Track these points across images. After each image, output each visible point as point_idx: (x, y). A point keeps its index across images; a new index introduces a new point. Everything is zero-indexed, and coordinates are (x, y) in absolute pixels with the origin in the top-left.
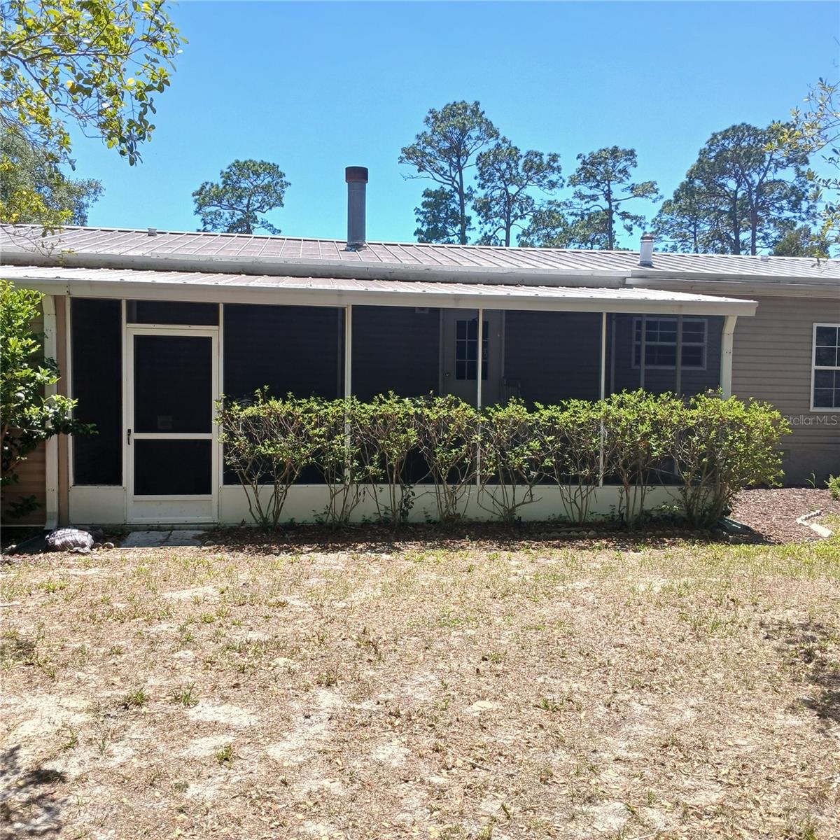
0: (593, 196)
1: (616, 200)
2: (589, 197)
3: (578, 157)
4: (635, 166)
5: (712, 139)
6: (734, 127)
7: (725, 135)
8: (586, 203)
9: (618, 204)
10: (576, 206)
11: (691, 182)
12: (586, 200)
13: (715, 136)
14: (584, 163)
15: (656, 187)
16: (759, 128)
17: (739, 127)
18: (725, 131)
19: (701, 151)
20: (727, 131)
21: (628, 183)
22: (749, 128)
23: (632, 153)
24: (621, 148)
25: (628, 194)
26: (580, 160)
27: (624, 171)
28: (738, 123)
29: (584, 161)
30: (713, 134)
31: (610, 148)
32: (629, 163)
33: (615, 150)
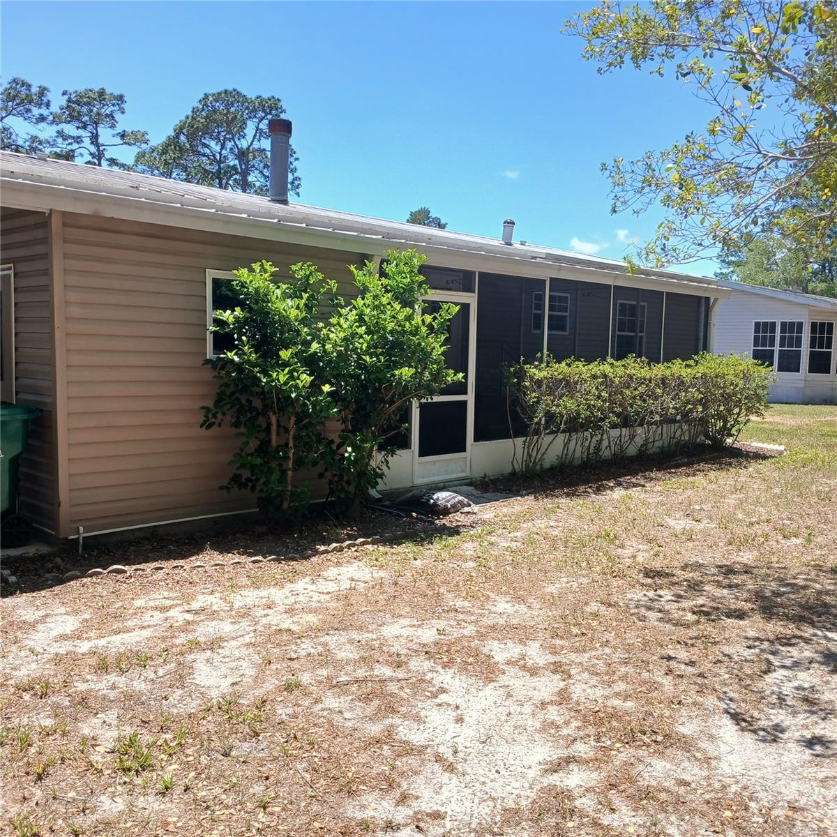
0: (78, 137)
1: (103, 145)
2: (73, 138)
3: (64, 94)
4: (123, 113)
5: (204, 99)
6: (226, 91)
7: (217, 98)
8: (69, 144)
9: (104, 149)
10: (59, 145)
11: (177, 136)
12: (70, 141)
13: (206, 96)
14: (69, 101)
15: (147, 137)
16: (248, 96)
17: (231, 93)
18: (218, 93)
19: (194, 108)
20: (219, 94)
21: (119, 129)
22: (239, 94)
23: (121, 98)
24: (108, 91)
25: (118, 140)
26: (66, 97)
27: (111, 116)
28: (230, 89)
29: (70, 98)
30: (205, 94)
31: (97, 89)
32: (116, 108)
33: (102, 93)
